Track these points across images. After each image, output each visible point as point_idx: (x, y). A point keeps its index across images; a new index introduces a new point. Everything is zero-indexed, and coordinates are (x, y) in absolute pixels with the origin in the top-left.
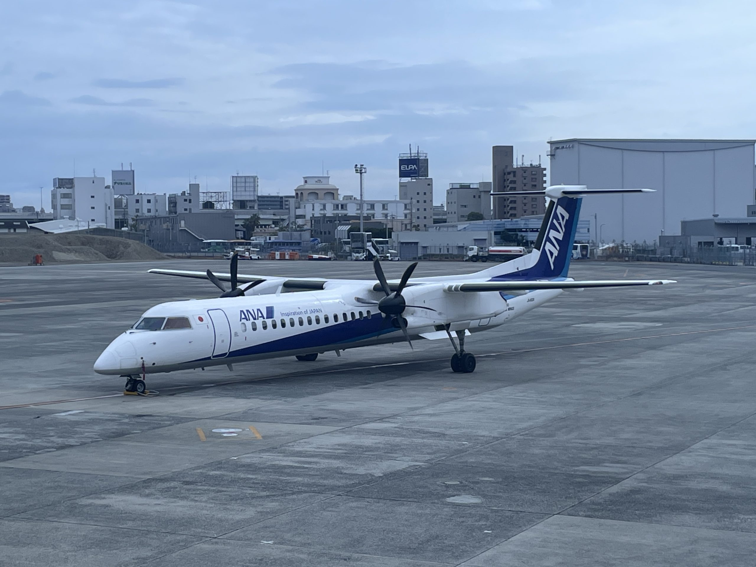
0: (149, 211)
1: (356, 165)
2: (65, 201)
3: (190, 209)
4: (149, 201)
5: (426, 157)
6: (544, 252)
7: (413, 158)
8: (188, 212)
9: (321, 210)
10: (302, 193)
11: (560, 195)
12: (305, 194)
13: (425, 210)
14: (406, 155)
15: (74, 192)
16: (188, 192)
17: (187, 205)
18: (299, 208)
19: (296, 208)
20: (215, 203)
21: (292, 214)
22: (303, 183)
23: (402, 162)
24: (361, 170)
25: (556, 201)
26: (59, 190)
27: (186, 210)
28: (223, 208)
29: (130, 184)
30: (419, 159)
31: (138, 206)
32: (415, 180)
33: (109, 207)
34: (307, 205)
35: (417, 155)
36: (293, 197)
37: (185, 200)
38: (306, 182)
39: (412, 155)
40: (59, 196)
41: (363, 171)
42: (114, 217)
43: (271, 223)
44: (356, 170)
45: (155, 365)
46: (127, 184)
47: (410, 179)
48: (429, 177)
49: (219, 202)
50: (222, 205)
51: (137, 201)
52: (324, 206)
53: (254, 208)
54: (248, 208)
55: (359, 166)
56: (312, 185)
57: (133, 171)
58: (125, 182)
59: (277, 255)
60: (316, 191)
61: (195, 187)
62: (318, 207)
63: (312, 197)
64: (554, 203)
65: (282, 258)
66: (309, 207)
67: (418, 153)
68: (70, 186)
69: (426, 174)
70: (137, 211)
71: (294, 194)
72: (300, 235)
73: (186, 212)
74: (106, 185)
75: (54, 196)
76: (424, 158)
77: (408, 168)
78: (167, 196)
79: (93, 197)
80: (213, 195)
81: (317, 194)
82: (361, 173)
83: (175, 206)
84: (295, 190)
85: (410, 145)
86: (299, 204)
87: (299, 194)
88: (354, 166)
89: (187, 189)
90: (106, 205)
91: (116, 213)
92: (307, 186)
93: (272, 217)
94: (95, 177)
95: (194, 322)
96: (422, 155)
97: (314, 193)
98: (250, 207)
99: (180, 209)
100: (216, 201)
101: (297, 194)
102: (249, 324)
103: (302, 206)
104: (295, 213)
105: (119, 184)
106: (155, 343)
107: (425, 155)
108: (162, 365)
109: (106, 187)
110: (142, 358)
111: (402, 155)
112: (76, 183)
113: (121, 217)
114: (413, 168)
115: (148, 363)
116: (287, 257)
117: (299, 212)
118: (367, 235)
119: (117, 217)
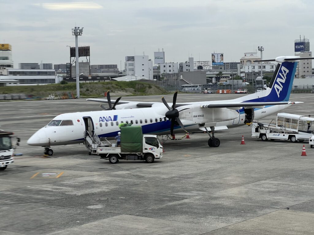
0: (170, 71)
1: (259, 47)
2: (131, 67)
3: (189, 70)
4: (170, 66)
5: (308, 41)
6: (274, 89)
7: (302, 42)
8: (188, 71)
9: (252, 69)
10: (243, 61)
11: (283, 61)
12: (245, 61)
13: (308, 67)
14: (298, 41)
15: (134, 62)
16: (188, 62)
17: (188, 68)
18: (242, 68)
19: (241, 68)
20: (203, 67)
21: (239, 72)
22: (244, 56)
23: (296, 44)
24: (261, 49)
25: (281, 64)
26: (128, 62)
27: (187, 70)
28: (207, 69)
29: (162, 58)
30: (305, 42)
31: (165, 69)
32: (303, 53)
33: (151, 69)
34: (246, 67)
35: (303, 40)
36: (239, 63)
37: (187, 65)
38: (245, 55)
39: (301, 40)
40: (128, 65)
41: (262, 50)
42: (153, 74)
43: (229, 75)
44: (259, 49)
45: (56, 142)
46: (161, 58)
47: (300, 52)
48: (310, 51)
49: (205, 66)
50: (207, 68)
51: (165, 66)
52: (254, 67)
53: (222, 68)
54: (219, 69)
55: (260, 47)
56: (248, 57)
57: (164, 52)
58: (160, 57)
59: (221, 91)
60: (250, 60)
61: (191, 59)
62: (251, 68)
63: (248, 63)
64: (280, 65)
65: (223, 93)
66: (247, 67)
67: (304, 40)
68: (132, 60)
69: (308, 50)
70: (164, 71)
71: (240, 62)
72: (238, 81)
73: (187, 71)
74: (149, 59)
75: (126, 65)
76: (307, 42)
77: (299, 47)
78: (179, 64)
79: (143, 65)
80: (203, 63)
81: (251, 61)
82: (261, 51)
83: (182, 69)
84: (240, 60)
85: (300, 36)
86: (242, 67)
87: (242, 62)
88: (258, 47)
89: (188, 60)
90: (149, 68)
91: (154, 72)
92: (246, 58)
93: (230, 73)
94: (144, 55)
95: (75, 122)
96: (306, 40)
97: (249, 61)
98: (220, 68)
99: (184, 70)
100: (204, 66)
101: (241, 61)
102: (103, 124)
103: (243, 67)
104: (240, 70)
105: (157, 58)
106: (55, 132)
107: (308, 40)
108: (59, 141)
109: (149, 60)
110: (49, 139)
111: (296, 41)
112: (135, 58)
113: (156, 74)
114: (302, 47)
115: (52, 141)
116: (225, 92)
117: (242, 70)
118: (264, 81)
119: (155, 74)
